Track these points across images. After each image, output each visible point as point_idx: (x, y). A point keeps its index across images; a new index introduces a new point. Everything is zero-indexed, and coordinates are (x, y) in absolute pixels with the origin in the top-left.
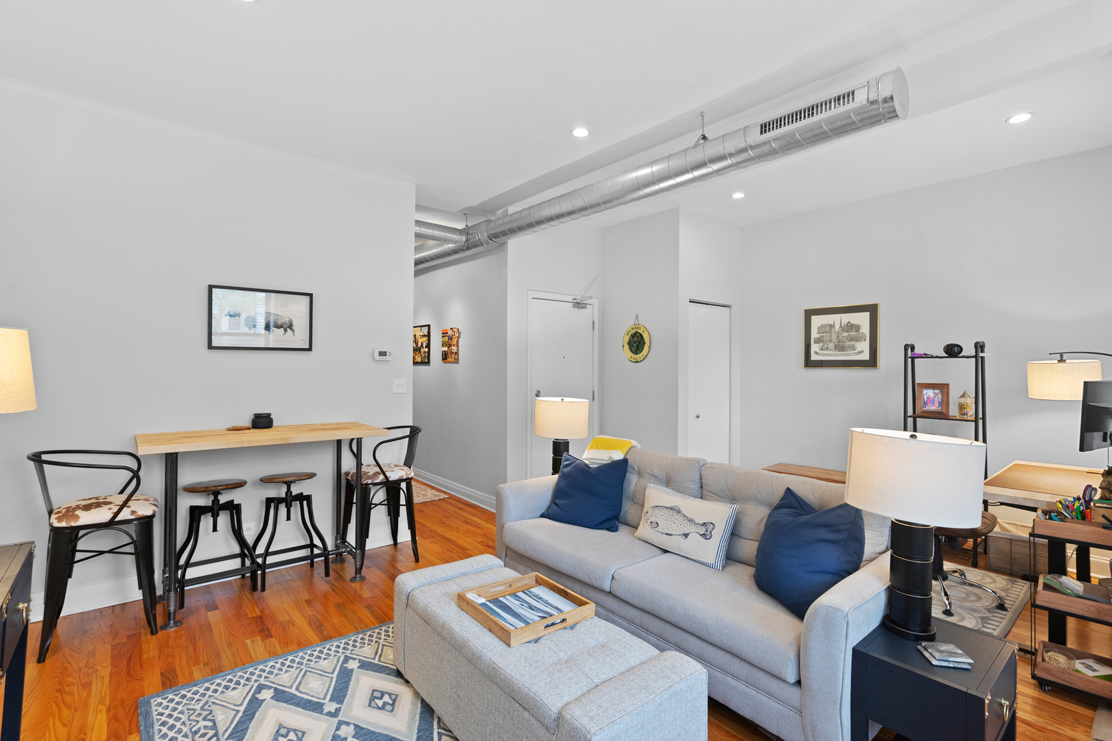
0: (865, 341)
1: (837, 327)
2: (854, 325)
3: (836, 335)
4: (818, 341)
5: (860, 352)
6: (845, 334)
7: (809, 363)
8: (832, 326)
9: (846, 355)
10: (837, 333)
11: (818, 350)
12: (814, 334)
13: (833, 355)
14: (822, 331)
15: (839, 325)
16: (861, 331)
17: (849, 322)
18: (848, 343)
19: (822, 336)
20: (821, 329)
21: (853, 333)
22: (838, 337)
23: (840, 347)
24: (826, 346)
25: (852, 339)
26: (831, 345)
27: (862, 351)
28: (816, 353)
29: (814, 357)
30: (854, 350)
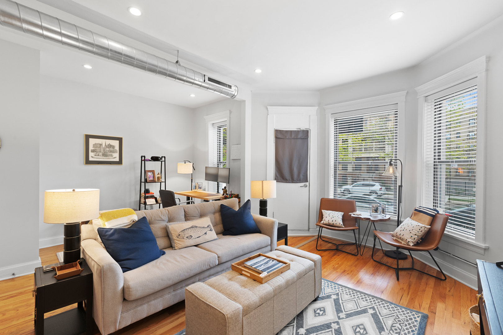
0: (117, 153)
1: (104, 145)
2: (112, 145)
3: (103, 149)
4: (93, 151)
5: (114, 158)
6: (108, 149)
7: (88, 162)
8: (101, 145)
9: (108, 159)
10: (103, 148)
11: (93, 156)
12: (91, 148)
13: (101, 158)
14: (95, 146)
15: (105, 145)
16: (115, 149)
17: (109, 144)
18: (109, 153)
19: (96, 149)
20: (95, 145)
21: (112, 149)
22: (104, 150)
23: (105, 155)
24: (98, 154)
25: (111, 152)
26: (101, 154)
27: (116, 157)
28: (92, 157)
29: (91, 159)
30: (112, 156)
